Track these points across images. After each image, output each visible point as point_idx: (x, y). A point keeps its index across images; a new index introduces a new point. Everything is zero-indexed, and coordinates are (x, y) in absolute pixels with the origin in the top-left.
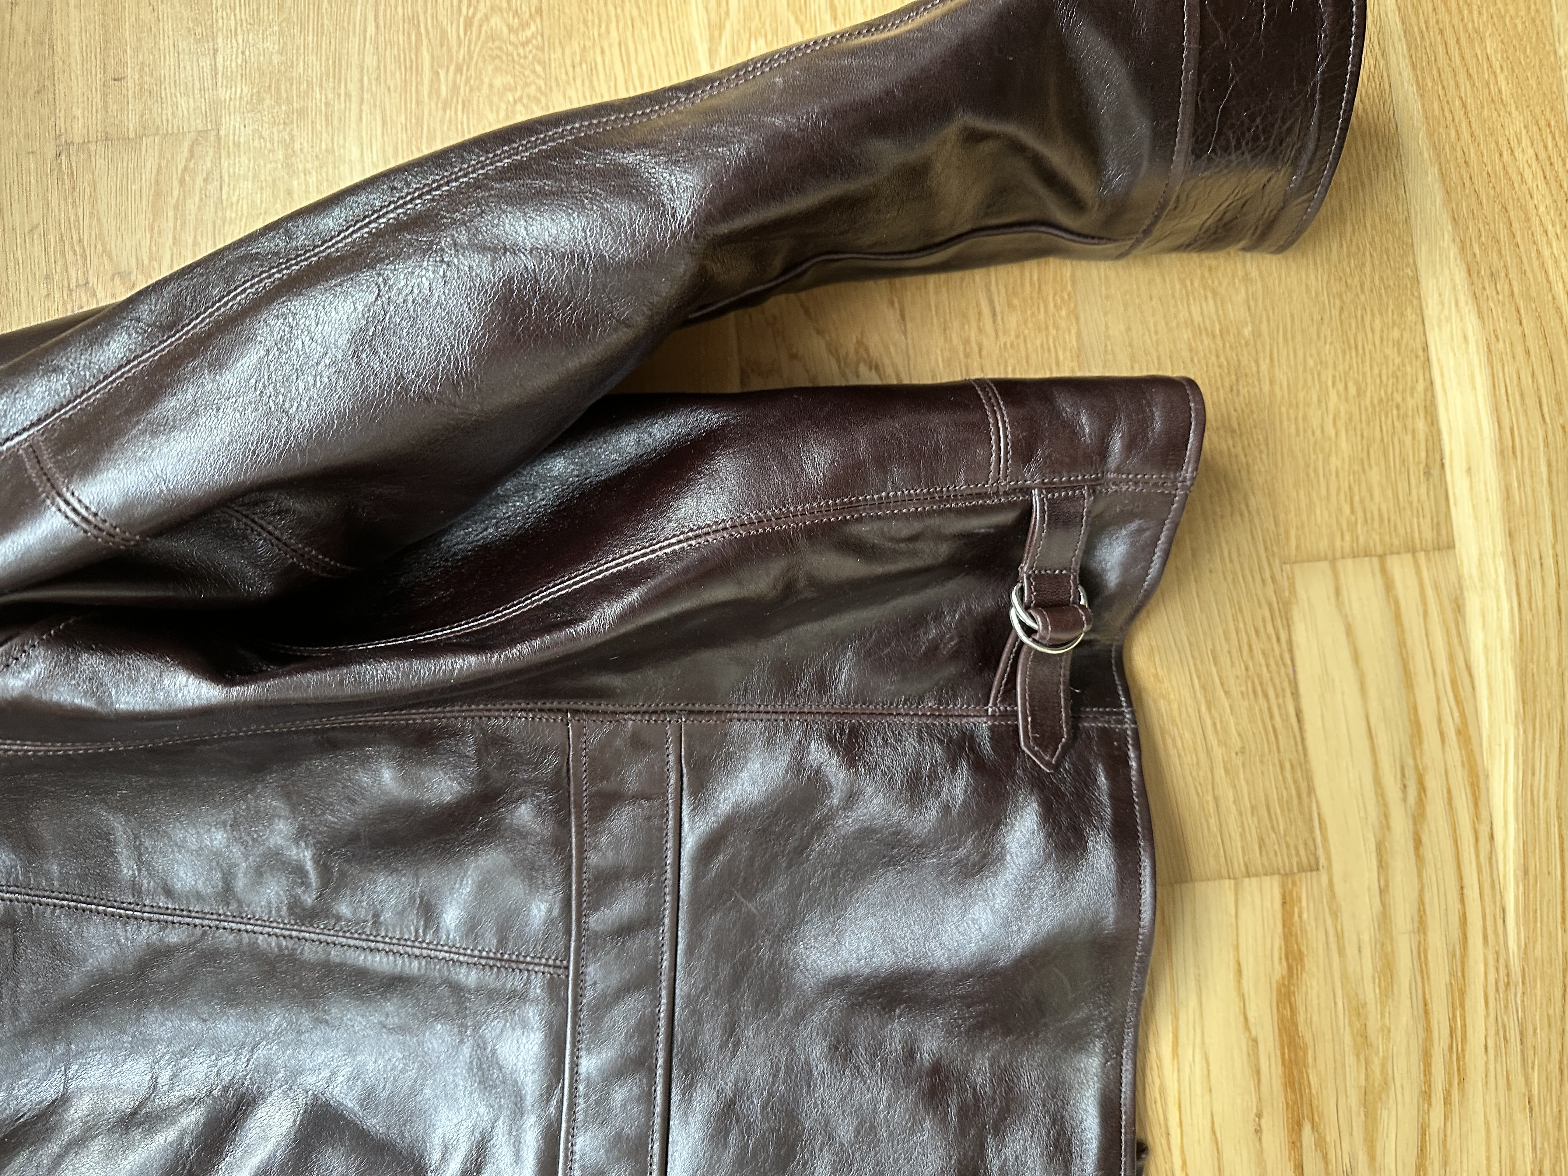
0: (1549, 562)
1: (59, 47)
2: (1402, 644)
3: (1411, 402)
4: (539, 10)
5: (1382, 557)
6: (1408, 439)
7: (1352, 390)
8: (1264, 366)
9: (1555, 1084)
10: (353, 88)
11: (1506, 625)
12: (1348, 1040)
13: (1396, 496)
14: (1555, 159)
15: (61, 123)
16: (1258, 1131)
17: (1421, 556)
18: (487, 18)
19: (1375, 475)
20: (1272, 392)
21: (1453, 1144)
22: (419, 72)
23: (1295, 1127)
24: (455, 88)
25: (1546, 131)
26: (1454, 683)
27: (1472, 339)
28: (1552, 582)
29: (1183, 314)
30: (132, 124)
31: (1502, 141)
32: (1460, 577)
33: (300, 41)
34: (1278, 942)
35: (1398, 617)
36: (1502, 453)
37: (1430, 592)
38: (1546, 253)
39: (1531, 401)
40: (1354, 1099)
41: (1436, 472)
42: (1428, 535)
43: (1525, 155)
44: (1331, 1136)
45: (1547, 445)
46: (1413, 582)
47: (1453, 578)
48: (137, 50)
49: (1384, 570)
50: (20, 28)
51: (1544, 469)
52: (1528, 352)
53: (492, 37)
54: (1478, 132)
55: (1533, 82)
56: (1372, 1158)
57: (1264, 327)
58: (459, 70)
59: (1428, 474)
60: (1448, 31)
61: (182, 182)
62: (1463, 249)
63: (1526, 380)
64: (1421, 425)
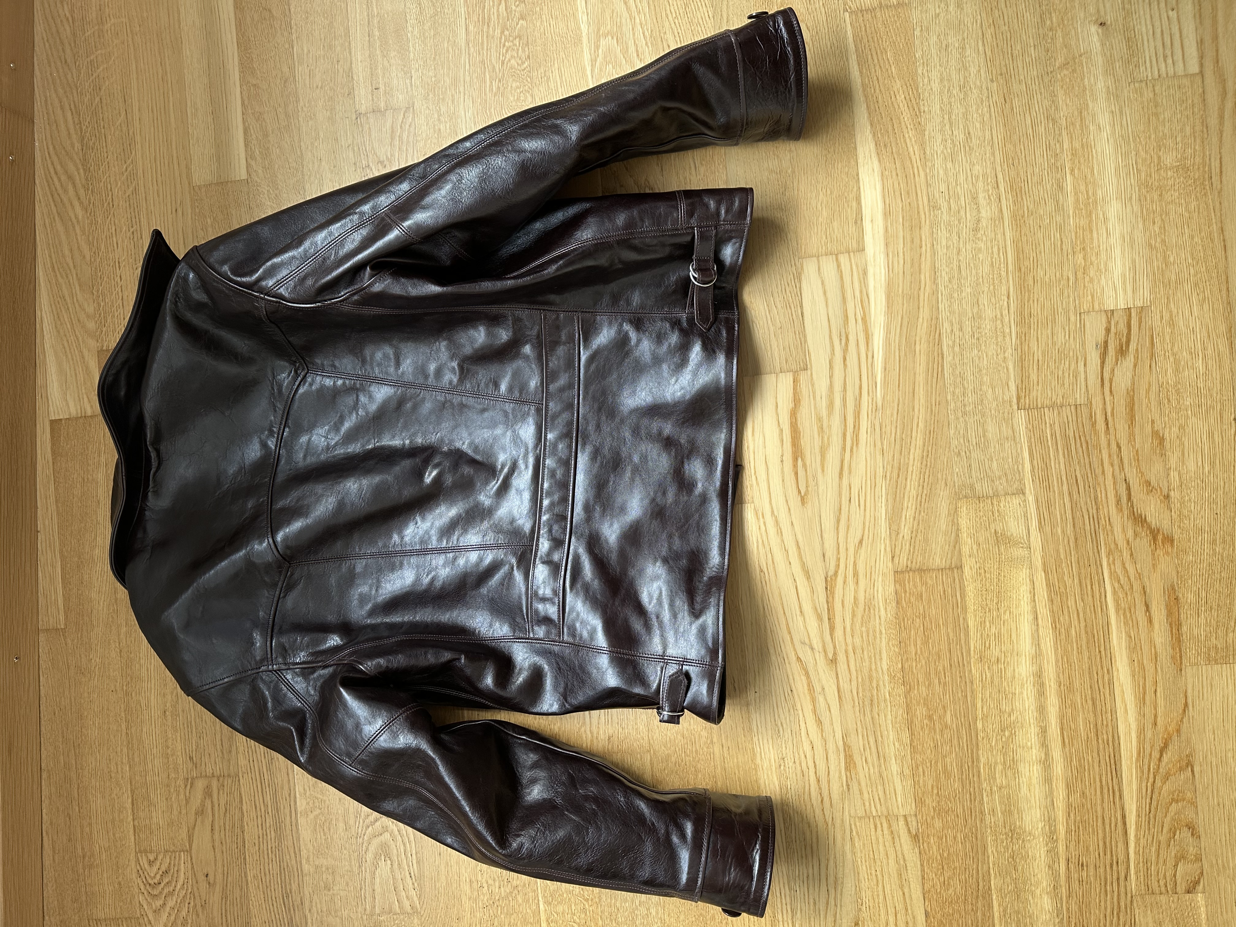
0: (901, 255)
1: (355, 78)
2: (842, 286)
3: (851, 196)
4: (529, 57)
5: (837, 255)
6: (849, 210)
7: (829, 192)
8: (795, 184)
9: (893, 445)
10: (462, 89)
11: (883, 279)
12: (816, 429)
13: (843, 232)
14: (912, 99)
15: (357, 106)
16: (782, 461)
17: (852, 254)
18: (509, 60)
19: (835, 224)
20: (798, 194)
21: (853, 465)
22: (485, 82)
23: (795, 460)
24: (499, 88)
25: (909, 88)
26: (861, 301)
27: (876, 170)
28: (902, 262)
29: (766, 165)
30: (382, 105)
31: (892, 93)
32: (866, 261)
33: (442, 72)
34: (791, 395)
35: (841, 277)
36: (885, 214)
37: (854, 267)
38: (907, 136)
39: (898, 193)
40: (817, 450)
41: (859, 222)
42: (855, 245)
43: (901, 97)
44: (808, 463)
45: (903, 210)
46: (848, 264)
47: (863, 261)
48: (383, 77)
49: (837, 259)
50: (341, 71)
51: (901, 220)
52: (897, 175)
53: (511, 68)
54: (882, 89)
55: (905, 68)
56: (823, 471)
57: (796, 169)
58: (500, 81)
59: (856, 223)
60: (873, 49)
61: (401, 127)
62: (874, 136)
63: (896, 185)
64: (854, 204)
